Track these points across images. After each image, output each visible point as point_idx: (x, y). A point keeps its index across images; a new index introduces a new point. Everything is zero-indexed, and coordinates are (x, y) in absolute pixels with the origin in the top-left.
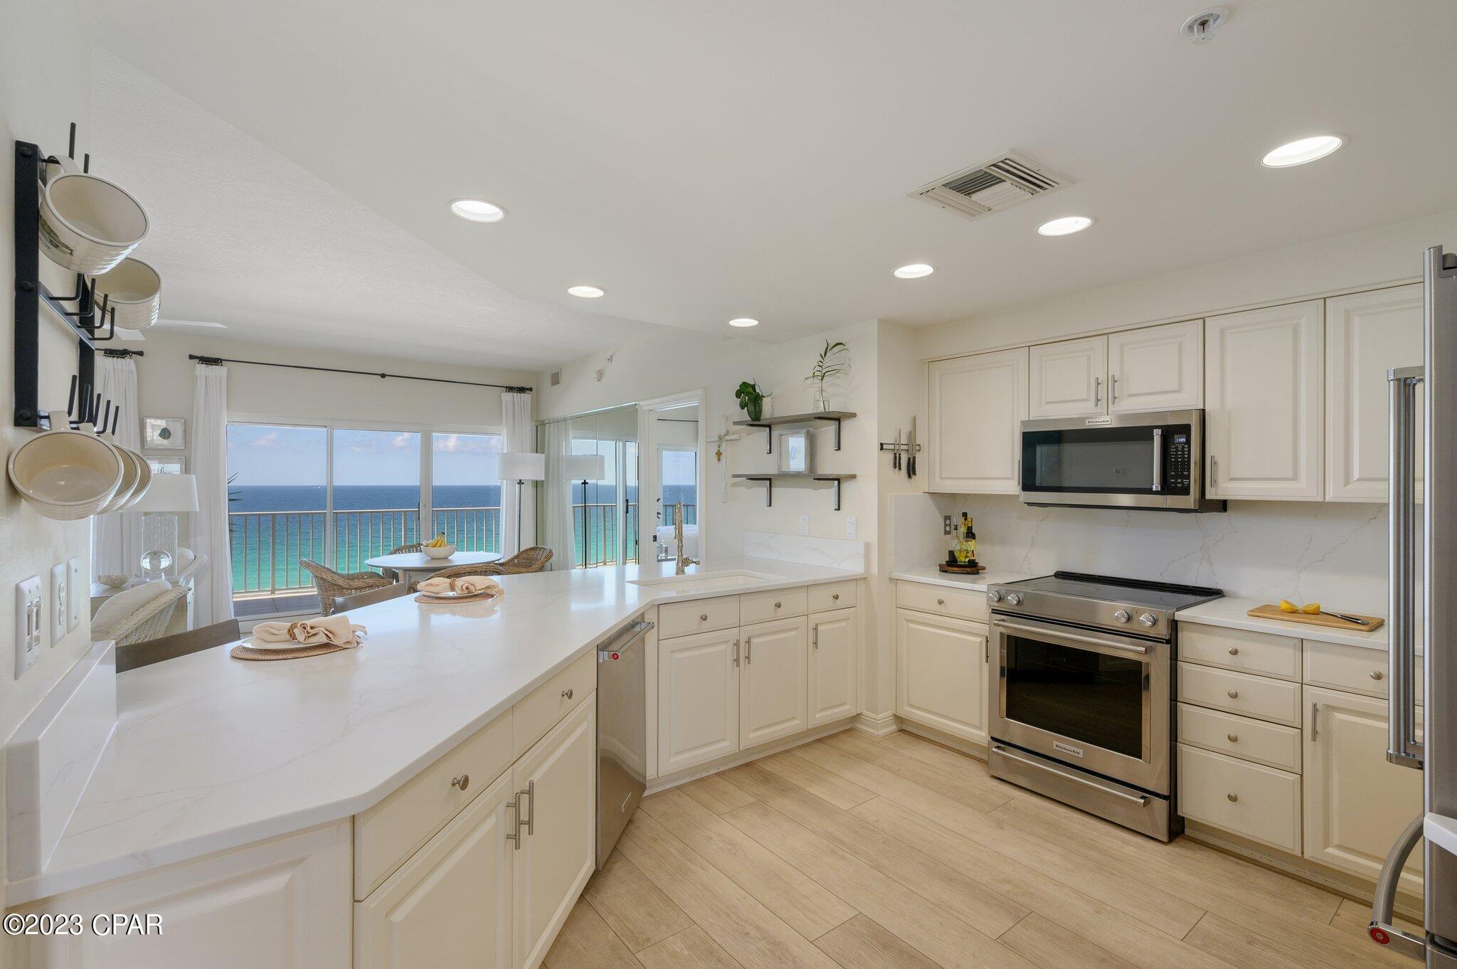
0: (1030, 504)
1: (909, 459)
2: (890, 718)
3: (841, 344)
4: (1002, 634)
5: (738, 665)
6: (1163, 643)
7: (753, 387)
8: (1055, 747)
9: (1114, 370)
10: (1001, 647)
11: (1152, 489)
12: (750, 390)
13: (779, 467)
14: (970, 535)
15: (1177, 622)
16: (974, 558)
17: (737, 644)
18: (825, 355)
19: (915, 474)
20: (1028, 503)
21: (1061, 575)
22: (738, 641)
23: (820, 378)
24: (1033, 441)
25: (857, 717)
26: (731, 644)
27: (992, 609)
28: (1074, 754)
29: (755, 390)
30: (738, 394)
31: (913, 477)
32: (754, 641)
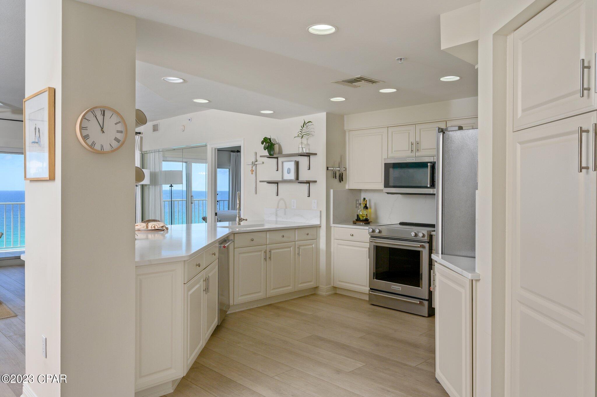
0: (388, 193)
1: (340, 174)
2: (331, 288)
3: (311, 122)
4: (374, 246)
5: (266, 261)
6: (427, 243)
7: (270, 139)
8: (392, 288)
9: (418, 139)
10: (374, 251)
11: (427, 186)
12: (269, 141)
13: (283, 177)
14: (366, 207)
15: (432, 235)
16: (367, 217)
17: (265, 252)
18: (303, 127)
19: (342, 181)
20: (387, 193)
21: (402, 224)
22: (266, 250)
23: (301, 137)
24: (389, 167)
25: (316, 288)
26: (263, 252)
27: (371, 236)
28: (398, 289)
29: (271, 141)
30: (262, 143)
31: (342, 182)
32: (272, 251)
